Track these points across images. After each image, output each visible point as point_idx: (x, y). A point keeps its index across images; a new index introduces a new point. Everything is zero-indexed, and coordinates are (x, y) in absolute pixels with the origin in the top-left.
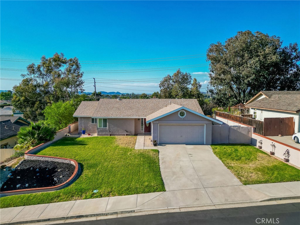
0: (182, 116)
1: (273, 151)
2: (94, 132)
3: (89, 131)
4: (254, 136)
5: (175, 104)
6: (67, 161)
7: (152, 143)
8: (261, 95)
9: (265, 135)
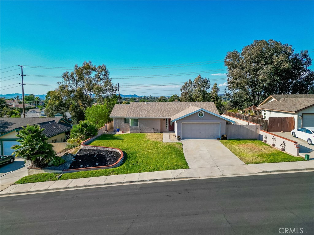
0: (201, 116)
1: (274, 144)
2: (127, 130)
3: (122, 129)
4: (261, 133)
5: (195, 106)
6: (114, 149)
7: (176, 138)
8: (271, 98)
9: (269, 131)
